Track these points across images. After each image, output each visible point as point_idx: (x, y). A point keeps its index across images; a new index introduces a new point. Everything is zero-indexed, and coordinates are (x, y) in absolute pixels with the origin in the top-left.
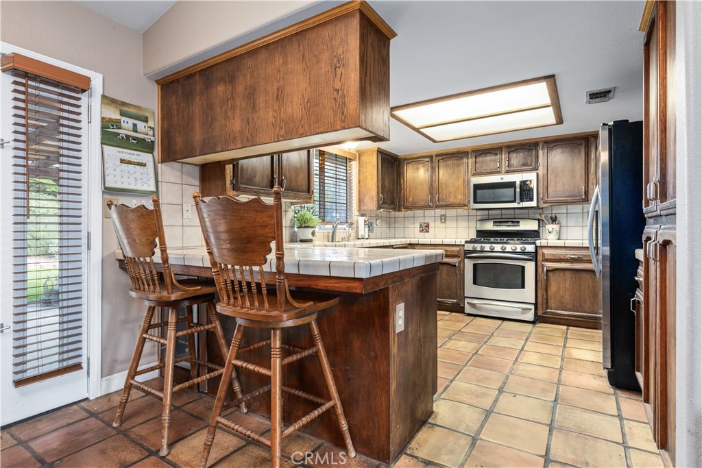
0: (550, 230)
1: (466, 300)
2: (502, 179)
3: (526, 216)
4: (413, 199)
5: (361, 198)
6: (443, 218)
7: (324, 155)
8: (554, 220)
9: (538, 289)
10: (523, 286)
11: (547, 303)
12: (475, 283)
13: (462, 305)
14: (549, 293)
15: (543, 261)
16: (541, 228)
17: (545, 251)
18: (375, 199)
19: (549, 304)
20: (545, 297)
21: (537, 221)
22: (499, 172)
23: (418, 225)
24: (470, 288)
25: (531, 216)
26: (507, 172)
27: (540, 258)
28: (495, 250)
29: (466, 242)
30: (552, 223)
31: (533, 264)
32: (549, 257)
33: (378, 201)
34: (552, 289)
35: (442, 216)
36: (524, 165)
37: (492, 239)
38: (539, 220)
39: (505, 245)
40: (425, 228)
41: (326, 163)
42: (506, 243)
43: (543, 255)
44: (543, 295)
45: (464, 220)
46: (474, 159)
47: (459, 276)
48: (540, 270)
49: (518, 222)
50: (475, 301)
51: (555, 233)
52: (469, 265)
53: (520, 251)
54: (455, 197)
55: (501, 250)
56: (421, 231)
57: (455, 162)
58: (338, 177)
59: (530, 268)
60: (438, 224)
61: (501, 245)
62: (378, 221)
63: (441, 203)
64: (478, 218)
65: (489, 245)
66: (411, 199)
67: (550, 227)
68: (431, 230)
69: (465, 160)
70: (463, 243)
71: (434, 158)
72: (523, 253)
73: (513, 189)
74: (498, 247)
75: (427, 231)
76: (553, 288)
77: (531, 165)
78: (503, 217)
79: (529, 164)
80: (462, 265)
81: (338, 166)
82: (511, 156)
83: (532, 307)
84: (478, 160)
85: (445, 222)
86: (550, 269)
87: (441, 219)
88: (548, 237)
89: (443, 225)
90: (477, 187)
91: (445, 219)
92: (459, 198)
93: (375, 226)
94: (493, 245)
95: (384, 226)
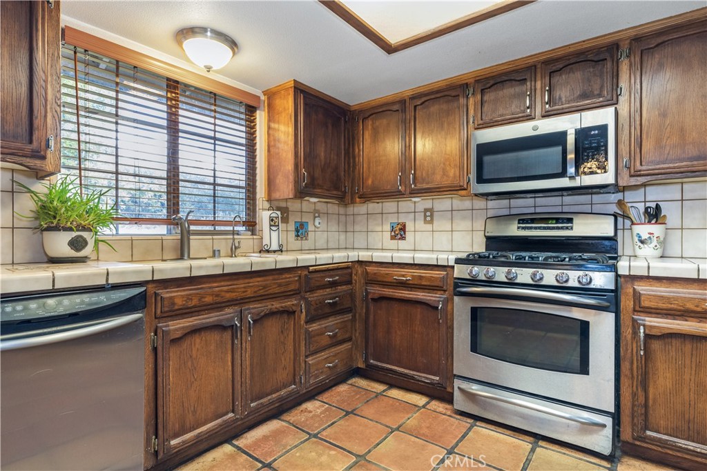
0: (645, 236)
1: (458, 383)
2: (535, 128)
3: (587, 208)
4: (373, 182)
5: (272, 177)
6: (428, 214)
7: (176, 88)
8: (654, 215)
9: (622, 378)
10: (584, 369)
11: (646, 414)
12: (474, 349)
13: (449, 390)
14: (651, 391)
15: (634, 310)
16: (620, 233)
17: (642, 288)
18: (291, 178)
19: (652, 419)
20: (642, 399)
21: (613, 217)
22: (530, 118)
23: (388, 227)
24: (464, 360)
25: (596, 209)
26: (546, 115)
27: (627, 303)
28: (518, 281)
29: (458, 261)
30: (649, 222)
31: (609, 318)
32: (653, 304)
33: (297, 182)
34: (661, 381)
35: (426, 210)
36: (584, 96)
37: (512, 257)
38: (615, 216)
39: (540, 271)
40: (400, 232)
41: (181, 112)
42: (545, 266)
43: (637, 296)
44: (634, 395)
45: (464, 218)
46: (479, 97)
47: (443, 329)
48: (627, 332)
49: (570, 220)
50: (475, 388)
51: (655, 242)
52: (461, 310)
53: (576, 284)
54: (445, 173)
55: (531, 282)
56: (393, 238)
57: (444, 107)
58: (218, 135)
59: (603, 327)
60: (420, 224)
61: (532, 270)
62: (317, 221)
63: (419, 186)
64: (491, 213)
65: (506, 269)
66: (370, 182)
67: (644, 230)
68: (409, 235)
69: (462, 101)
70: (452, 263)
71: (407, 104)
72: (584, 290)
73: (560, 148)
74: (524, 275)
75: (403, 238)
76: (663, 379)
77: (600, 95)
78: (538, 210)
79: (596, 92)
80: (449, 308)
81: (218, 122)
82: (554, 80)
83: (608, 421)
84: (486, 98)
85: (431, 222)
86: (654, 332)
87: (425, 216)
88: (639, 252)
89: (429, 227)
90: (485, 150)
91: (432, 216)
92: (451, 173)
93: (311, 228)
94: (514, 270)
95: (335, 228)
